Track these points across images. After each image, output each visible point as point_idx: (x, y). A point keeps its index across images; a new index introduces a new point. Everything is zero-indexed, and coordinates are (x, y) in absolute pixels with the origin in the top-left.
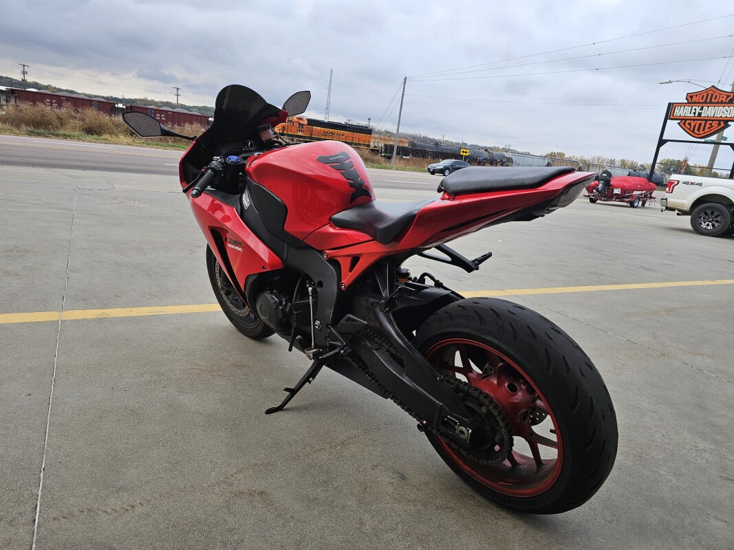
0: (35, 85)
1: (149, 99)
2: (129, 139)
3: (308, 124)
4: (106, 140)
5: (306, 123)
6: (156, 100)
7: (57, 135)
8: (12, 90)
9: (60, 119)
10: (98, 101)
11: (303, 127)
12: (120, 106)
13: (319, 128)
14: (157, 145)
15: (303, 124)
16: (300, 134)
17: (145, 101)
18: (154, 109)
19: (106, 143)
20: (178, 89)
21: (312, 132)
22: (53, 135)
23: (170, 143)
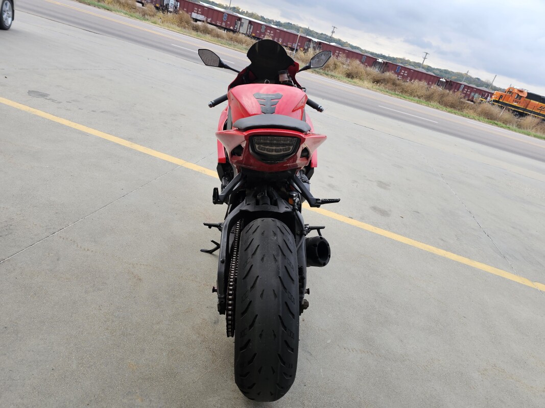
0: (339, 41)
1: (407, 59)
2: (370, 85)
3: (526, 97)
4: (355, 83)
5: (526, 95)
6: (411, 61)
7: (327, 75)
8: (320, 43)
9: (335, 64)
10: (367, 56)
11: (520, 99)
12: (380, 60)
13: (538, 103)
14: (387, 92)
15: (521, 97)
16: (515, 104)
17: (403, 61)
18: (401, 67)
19: (354, 85)
20: (427, 53)
21: (528, 105)
22: (325, 74)
23: (397, 93)
